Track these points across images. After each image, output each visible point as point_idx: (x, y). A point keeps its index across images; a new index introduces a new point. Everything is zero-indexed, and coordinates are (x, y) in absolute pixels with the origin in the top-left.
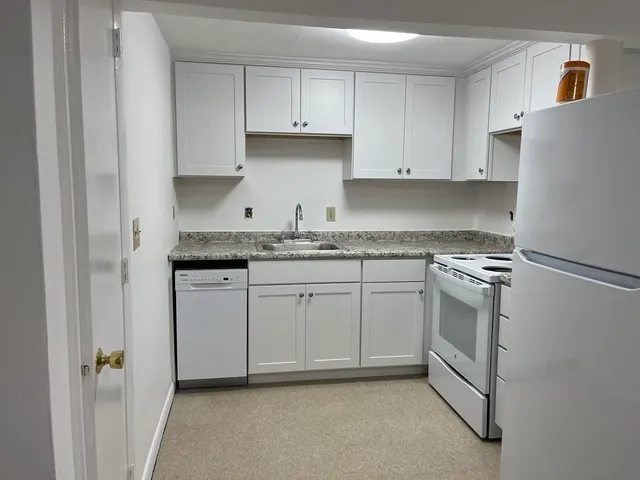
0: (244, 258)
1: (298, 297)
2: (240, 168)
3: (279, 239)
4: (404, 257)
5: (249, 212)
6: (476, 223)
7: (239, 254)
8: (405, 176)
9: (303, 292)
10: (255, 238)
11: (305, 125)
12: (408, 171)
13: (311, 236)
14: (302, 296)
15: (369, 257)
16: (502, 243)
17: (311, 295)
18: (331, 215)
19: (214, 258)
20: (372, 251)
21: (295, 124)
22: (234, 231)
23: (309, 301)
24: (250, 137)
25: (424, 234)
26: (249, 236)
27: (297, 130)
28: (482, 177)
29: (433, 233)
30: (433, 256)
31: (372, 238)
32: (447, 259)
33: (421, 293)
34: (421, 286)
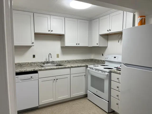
0: (37, 70)
1: (53, 80)
2: (33, 43)
3: (44, 64)
4: (81, 66)
5: (34, 56)
6: (92, 57)
7: (35, 69)
8: (78, 45)
9: (55, 79)
10: (36, 64)
11: (52, 31)
12: (79, 44)
13: (53, 62)
14: (54, 80)
15: (72, 67)
16: (101, 61)
17: (57, 79)
18: (58, 56)
19: (27, 71)
20: (72, 65)
21: (49, 31)
22: (30, 62)
23: (56, 81)
24: (35, 34)
25: (81, 60)
26: (34, 63)
27: (49, 32)
28: (98, 45)
29: (83, 60)
30: (87, 66)
31: (69, 62)
32: (92, 66)
33: (85, 75)
34: (84, 74)
